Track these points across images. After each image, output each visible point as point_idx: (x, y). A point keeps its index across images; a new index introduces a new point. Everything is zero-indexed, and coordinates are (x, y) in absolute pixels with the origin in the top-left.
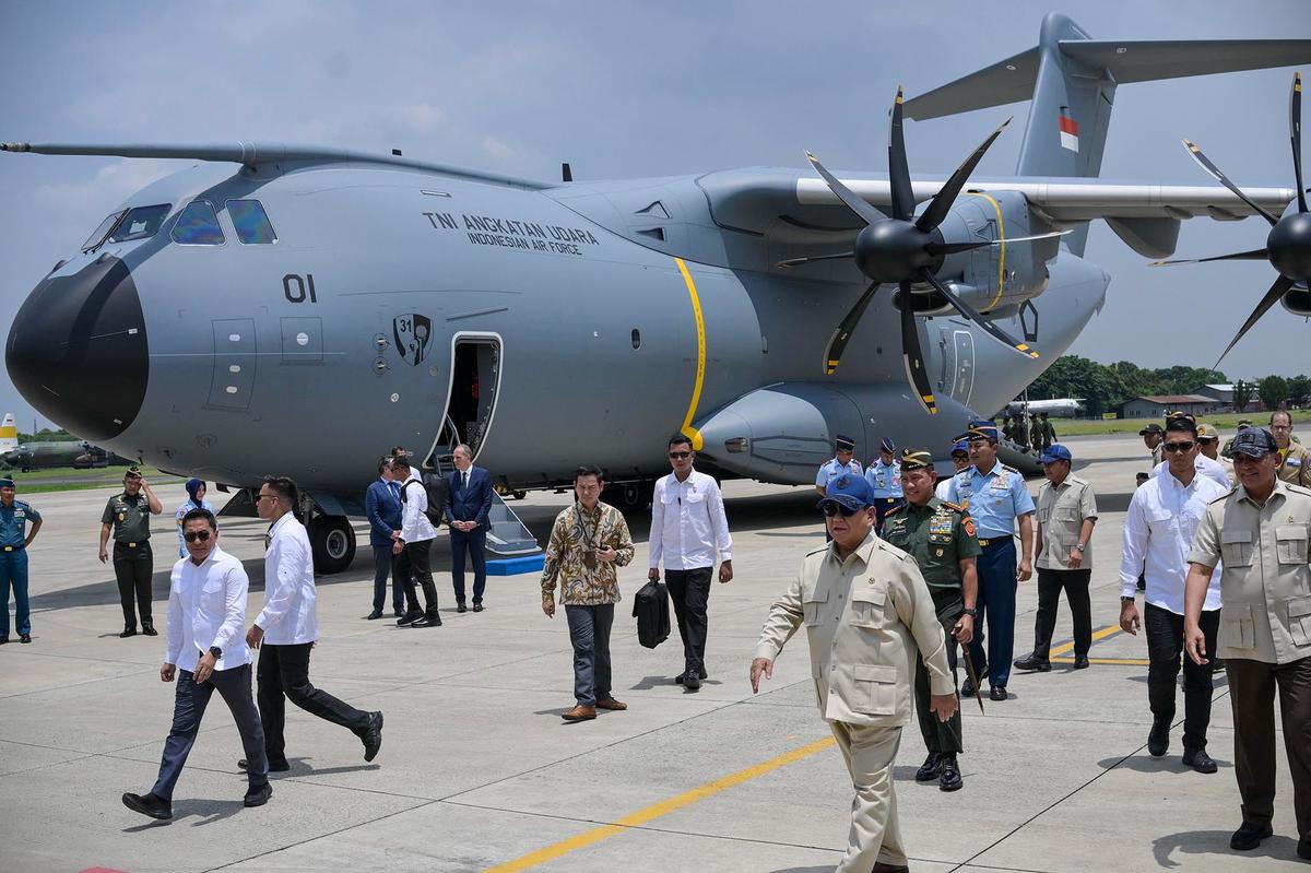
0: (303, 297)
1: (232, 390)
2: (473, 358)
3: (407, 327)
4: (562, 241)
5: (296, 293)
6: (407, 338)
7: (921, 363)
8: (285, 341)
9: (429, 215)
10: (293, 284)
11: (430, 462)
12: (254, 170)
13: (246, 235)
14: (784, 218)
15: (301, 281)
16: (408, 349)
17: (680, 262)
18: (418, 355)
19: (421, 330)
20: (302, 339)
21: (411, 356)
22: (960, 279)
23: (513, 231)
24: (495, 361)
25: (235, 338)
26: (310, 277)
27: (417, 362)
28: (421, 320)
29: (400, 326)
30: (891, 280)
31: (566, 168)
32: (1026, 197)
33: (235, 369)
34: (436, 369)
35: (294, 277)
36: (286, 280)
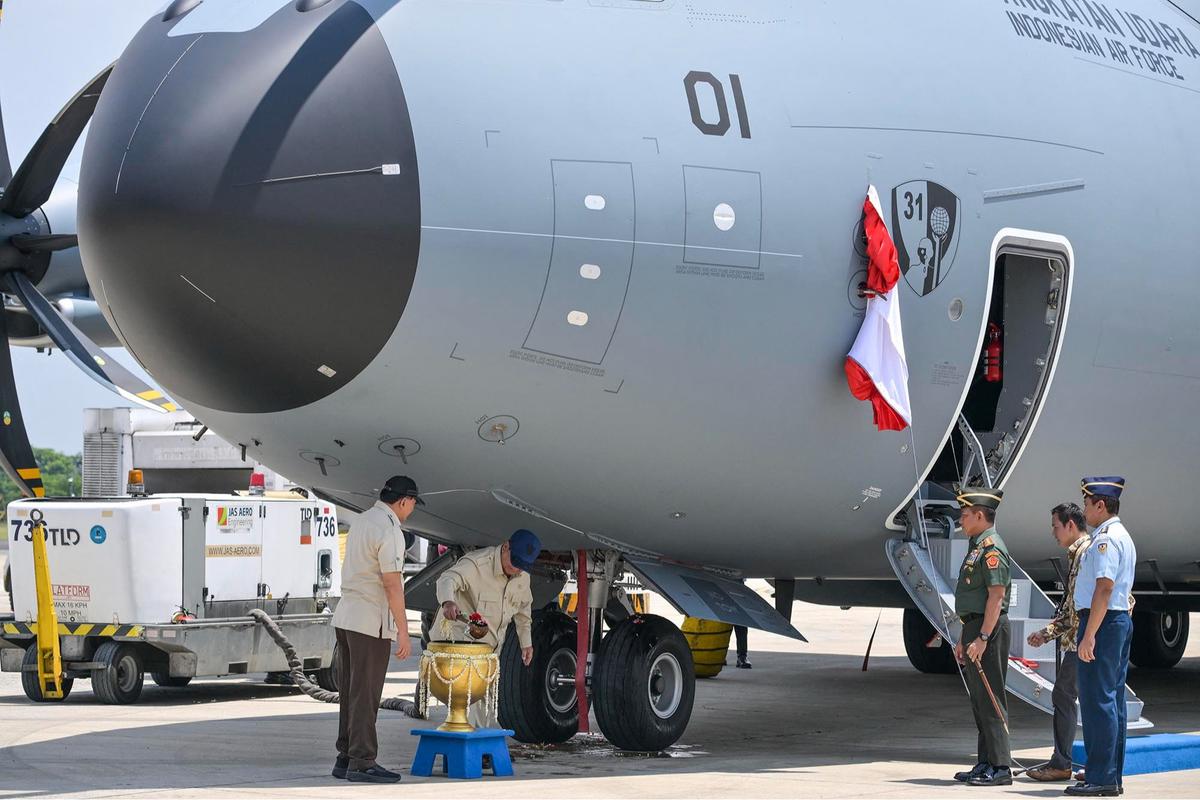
0: (725, 123)
1: (577, 318)
3: (916, 208)
4: (1148, 47)
5: (711, 116)
6: (914, 234)
8: (692, 221)
10: (703, 90)
11: (901, 517)
15: (718, 87)
16: (914, 258)
18: (930, 271)
19: (940, 215)
20: (724, 218)
21: (918, 273)
24: (1053, 298)
25: (595, 202)
26: (735, 80)
27: (927, 289)
28: (940, 197)
29: (903, 205)
33: (590, 272)
34: (958, 308)
35: (706, 77)
36: (691, 79)
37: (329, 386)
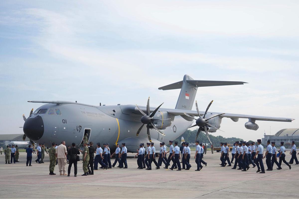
0: (65, 123)
1: (55, 135)
2: (87, 132)
5: (64, 122)
6: (78, 129)
7: (150, 135)
8: (62, 129)
9: (82, 112)
10: (64, 121)
12: (58, 105)
13: (57, 114)
14: (133, 112)
15: (65, 120)
16: (78, 130)
17: (117, 119)
19: (80, 128)
20: (65, 128)
21: (79, 131)
22: (156, 124)
23: (93, 114)
24: (90, 132)
25: (56, 128)
26: (66, 120)
28: (80, 126)
29: (77, 127)
30: (146, 124)
31: (100, 103)
32: (168, 112)
33: (55, 132)
34: (82, 133)
35: (64, 120)
36: (63, 120)
37: (39, 139)
